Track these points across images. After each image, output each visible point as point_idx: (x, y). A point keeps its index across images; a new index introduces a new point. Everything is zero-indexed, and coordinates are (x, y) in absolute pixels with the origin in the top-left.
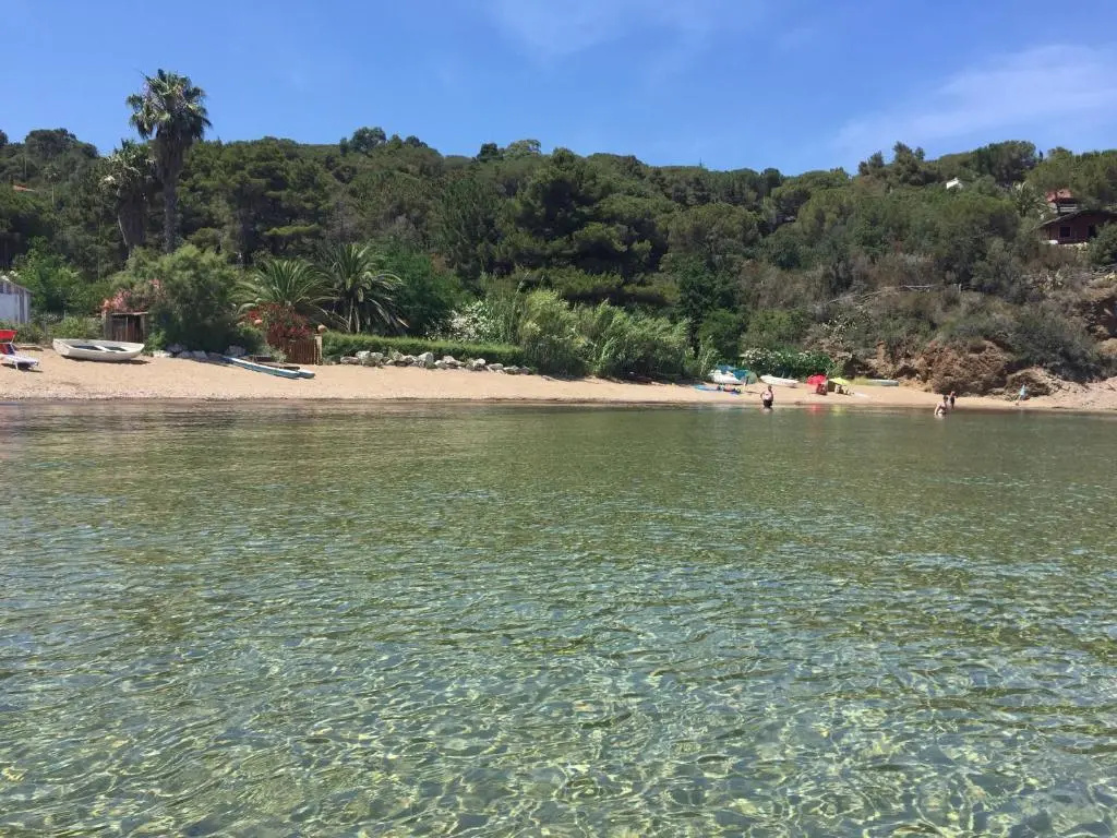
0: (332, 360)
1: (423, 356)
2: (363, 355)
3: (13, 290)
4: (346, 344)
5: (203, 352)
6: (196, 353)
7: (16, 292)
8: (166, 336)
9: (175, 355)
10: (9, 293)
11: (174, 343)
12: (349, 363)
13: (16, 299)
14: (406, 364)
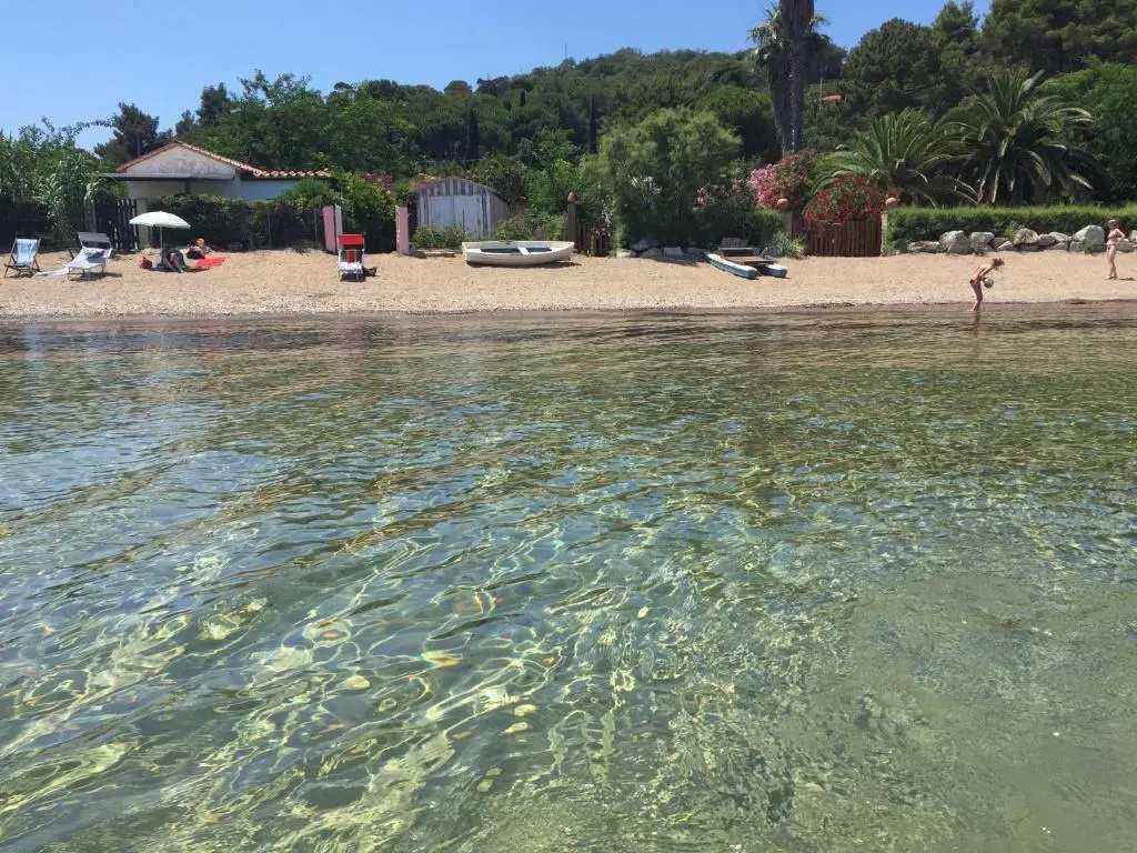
0: (896, 247)
1: (1081, 234)
2: (951, 236)
3: (475, 190)
4: (921, 222)
5: (679, 248)
6: (668, 250)
7: (479, 193)
8: (625, 231)
9: (638, 254)
10: (471, 193)
11: (638, 240)
12: (922, 250)
13: (478, 200)
14: (1040, 247)
